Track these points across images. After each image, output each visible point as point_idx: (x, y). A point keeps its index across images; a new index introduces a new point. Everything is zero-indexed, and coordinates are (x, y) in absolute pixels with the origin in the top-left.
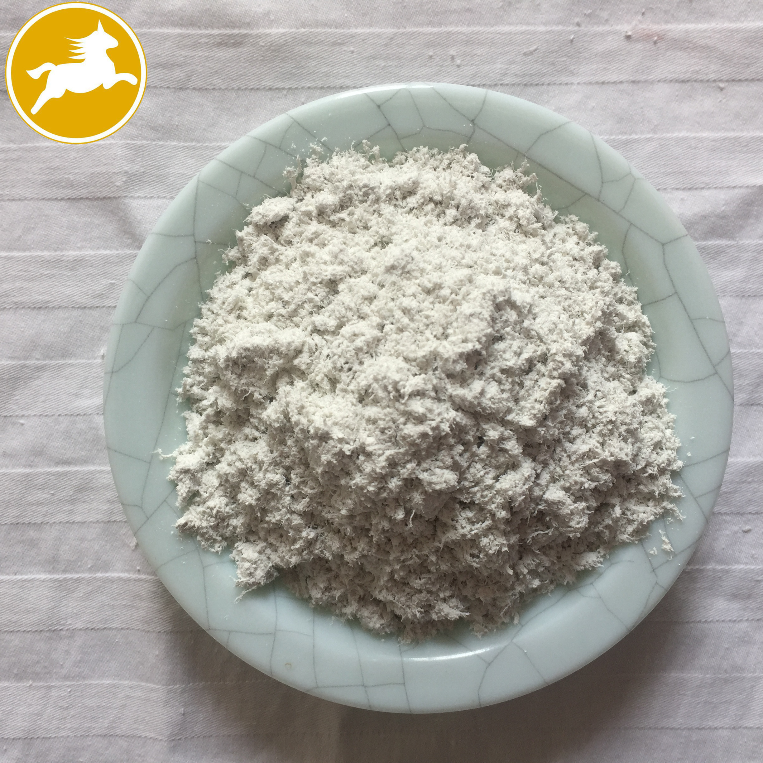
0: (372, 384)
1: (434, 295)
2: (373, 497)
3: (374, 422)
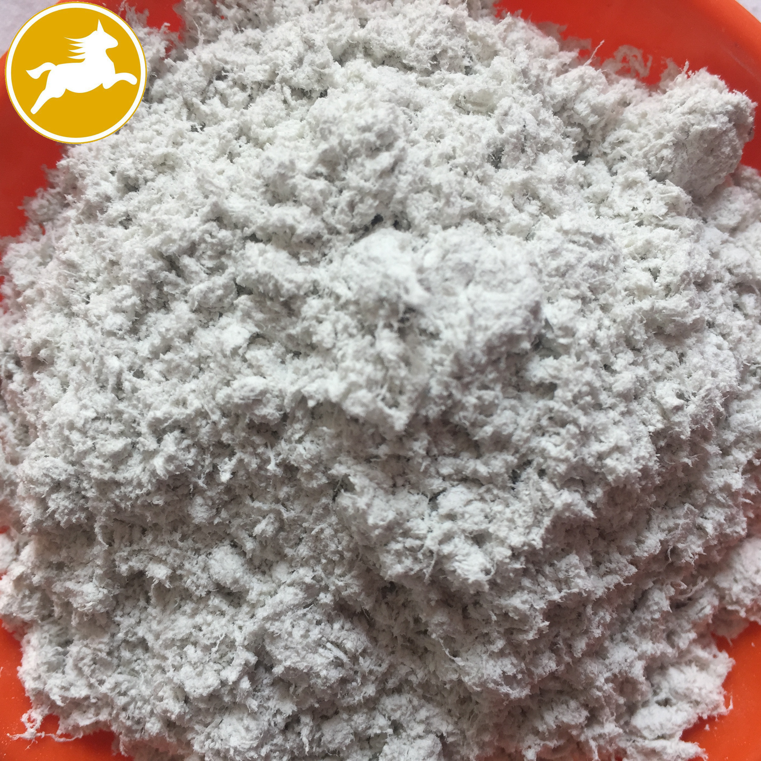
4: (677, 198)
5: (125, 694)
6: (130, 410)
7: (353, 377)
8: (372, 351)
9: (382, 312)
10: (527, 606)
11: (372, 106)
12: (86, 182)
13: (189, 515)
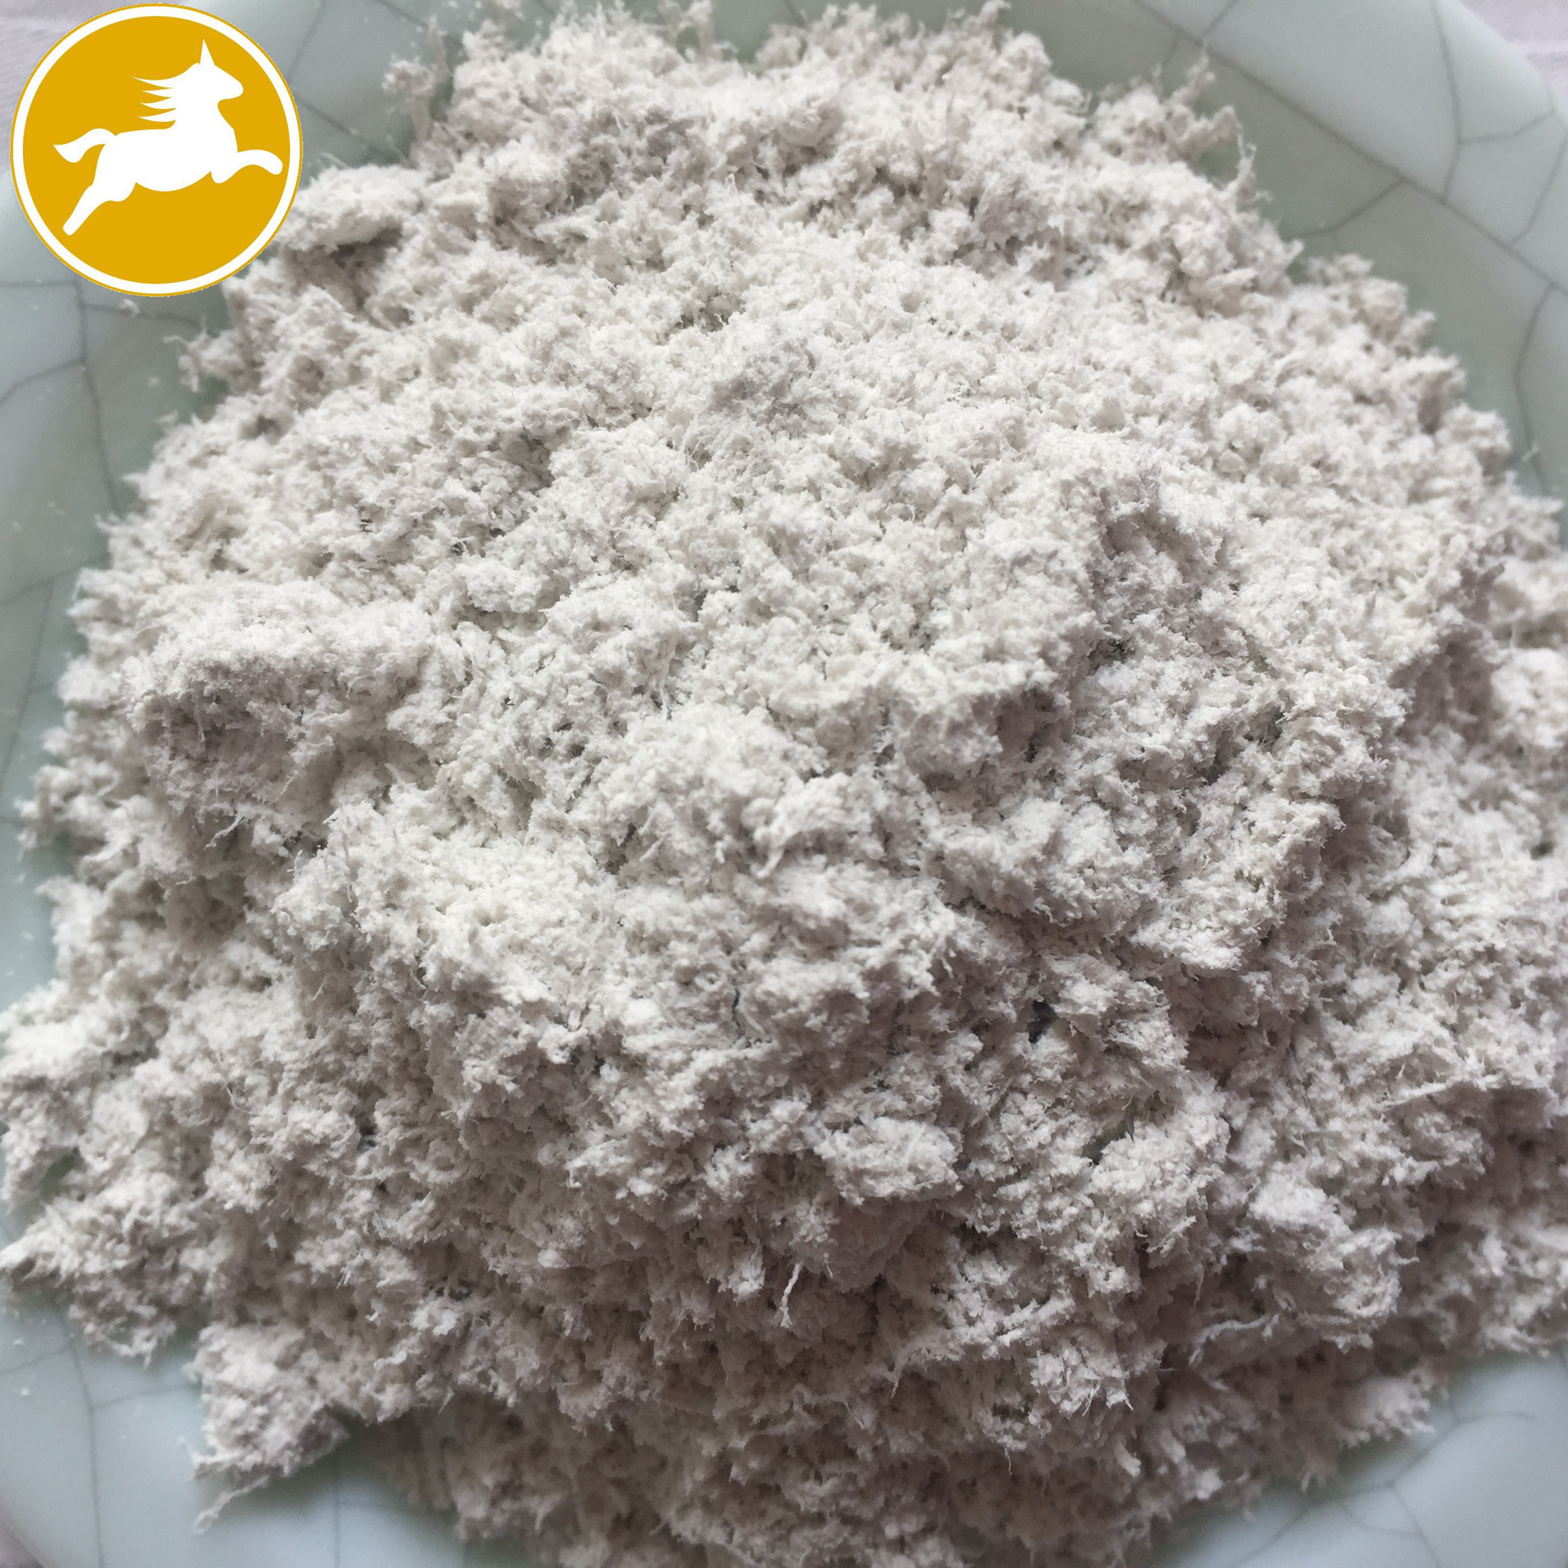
0: (652, 803)
1: (887, 488)
2: (649, 1218)
3: (657, 944)
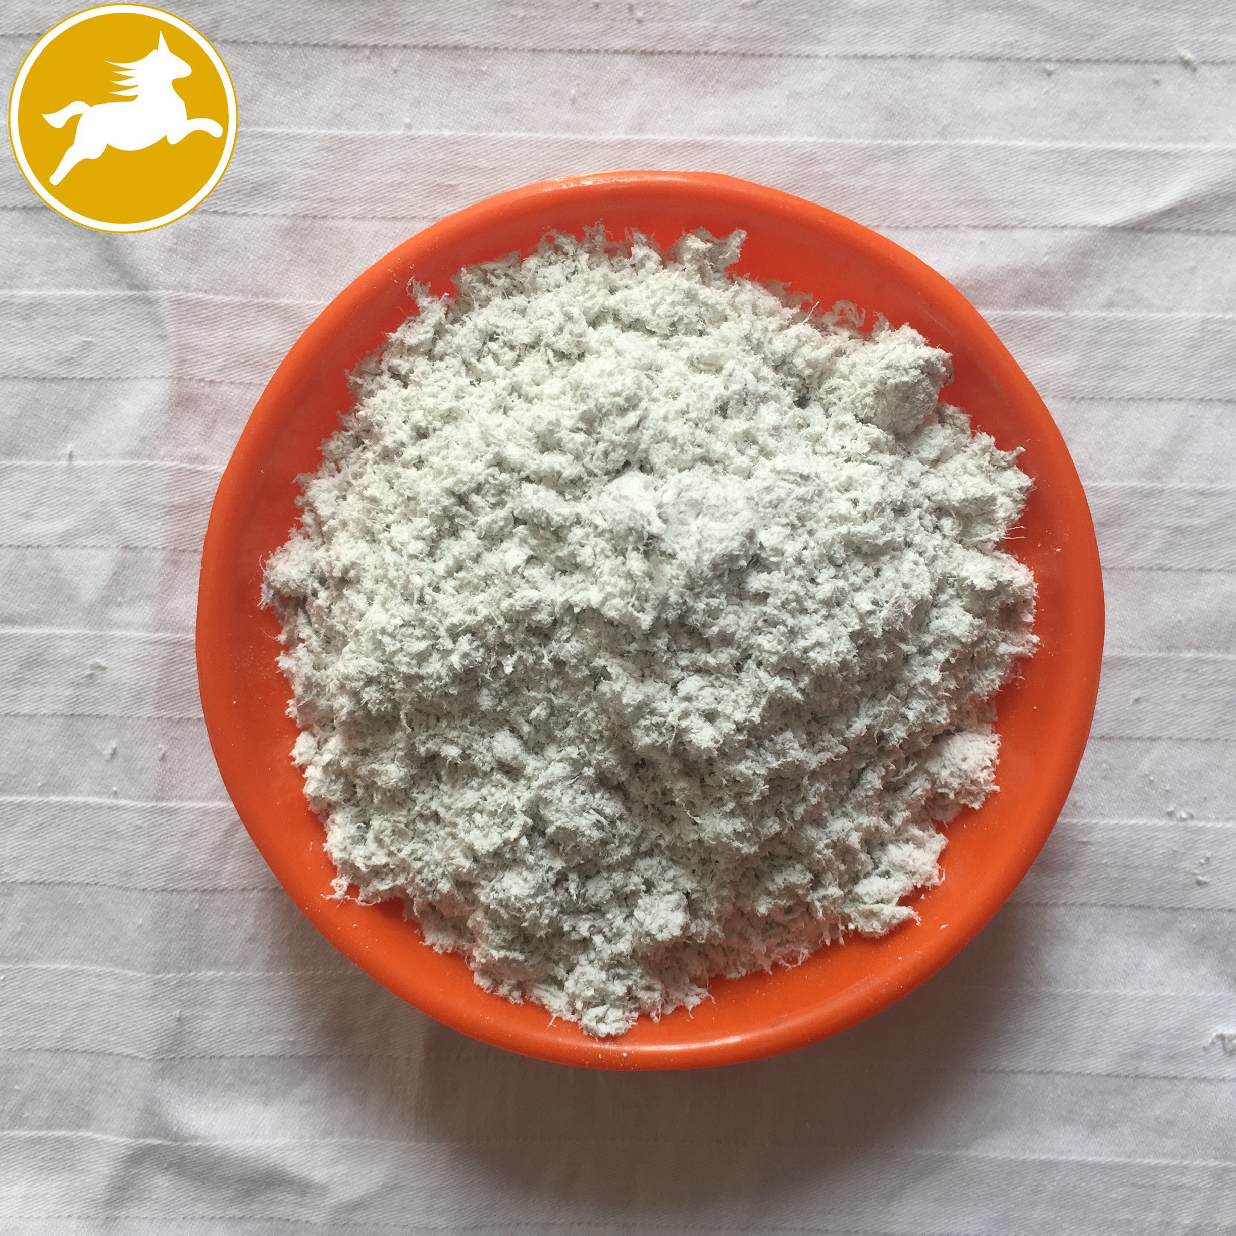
4: (878, 439)
5: (420, 859)
6: (430, 617)
7: (609, 589)
8: (623, 569)
9: (631, 539)
10: (751, 772)
11: (621, 372)
12: (383, 430)
13: (477, 704)
